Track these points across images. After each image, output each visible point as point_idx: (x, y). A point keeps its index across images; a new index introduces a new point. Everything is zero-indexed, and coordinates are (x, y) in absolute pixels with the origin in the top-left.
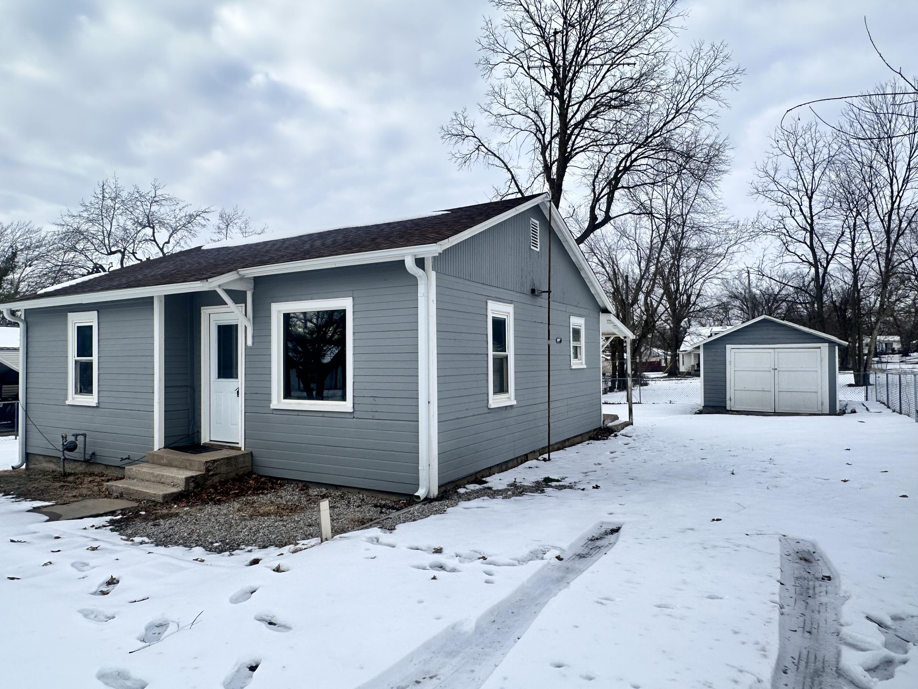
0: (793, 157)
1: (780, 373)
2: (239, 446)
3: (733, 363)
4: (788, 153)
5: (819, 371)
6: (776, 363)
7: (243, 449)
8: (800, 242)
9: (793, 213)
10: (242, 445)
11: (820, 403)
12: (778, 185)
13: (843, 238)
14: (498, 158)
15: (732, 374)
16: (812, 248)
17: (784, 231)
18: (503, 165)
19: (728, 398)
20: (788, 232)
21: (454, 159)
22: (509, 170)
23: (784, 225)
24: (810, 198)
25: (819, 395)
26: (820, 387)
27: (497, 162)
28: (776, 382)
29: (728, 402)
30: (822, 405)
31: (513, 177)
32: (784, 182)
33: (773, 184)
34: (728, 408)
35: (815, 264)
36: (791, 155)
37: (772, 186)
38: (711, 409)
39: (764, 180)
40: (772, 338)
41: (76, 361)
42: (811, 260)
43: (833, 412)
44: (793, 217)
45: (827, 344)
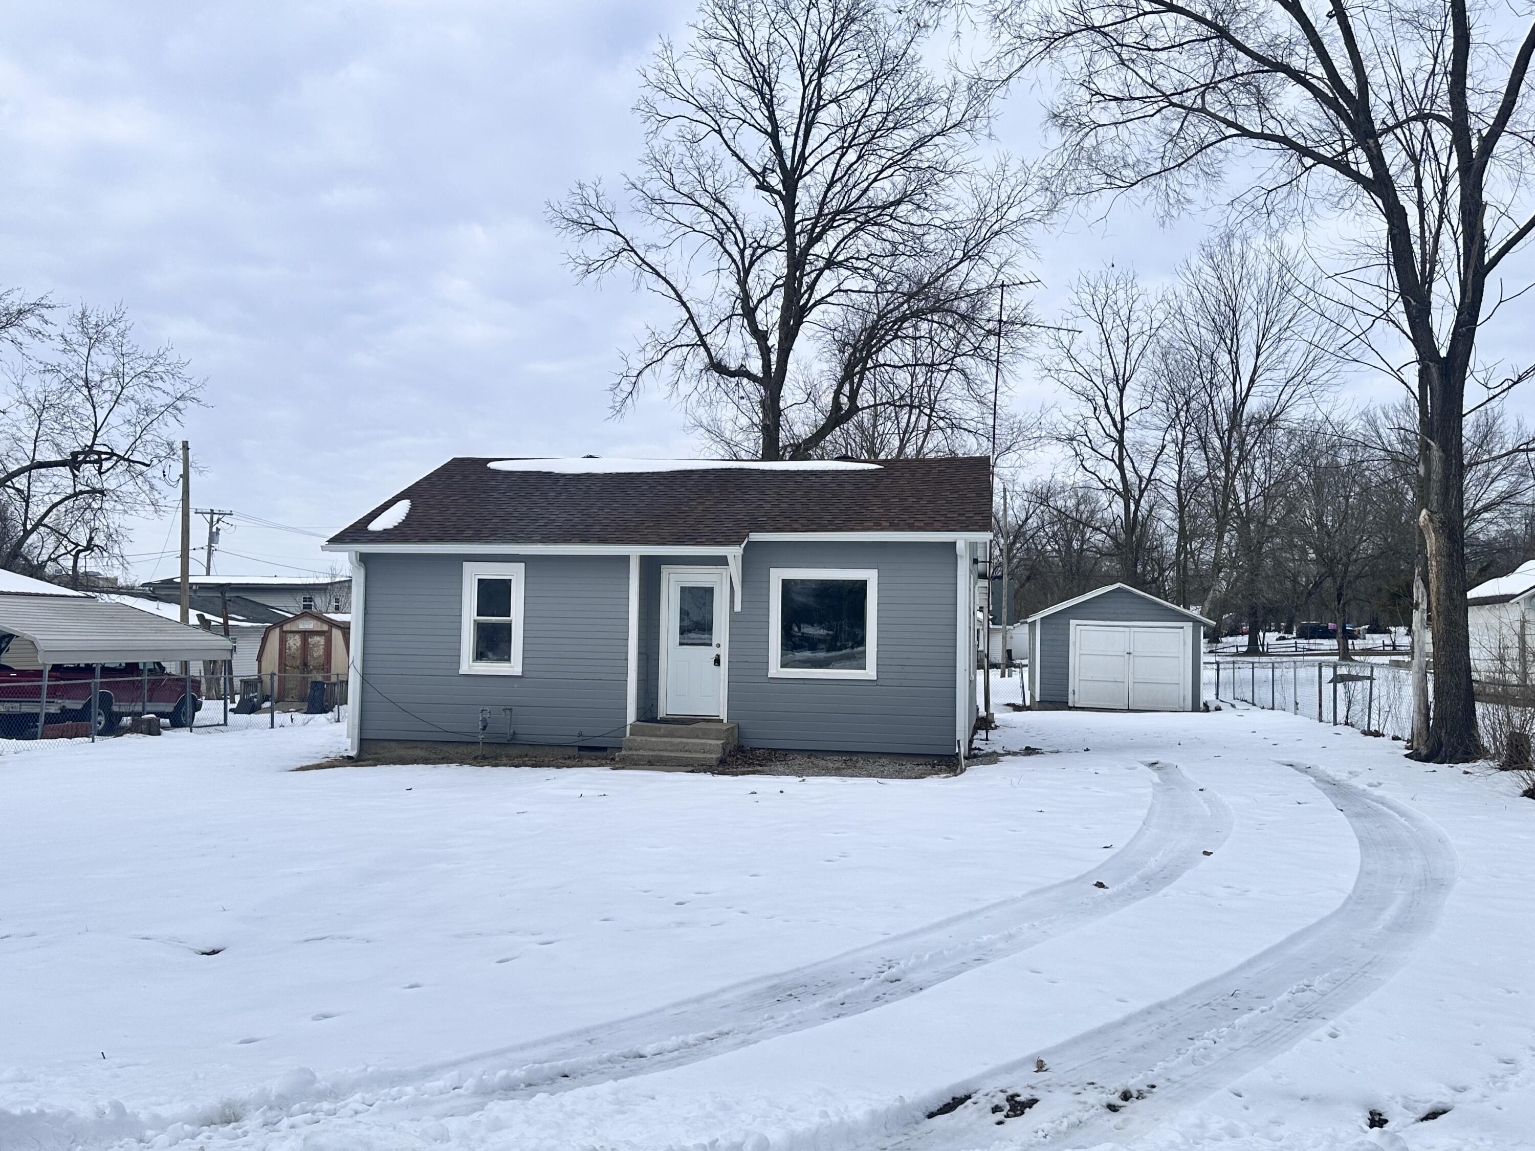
0: (1101, 324)
1: (1136, 659)
2: (721, 718)
3: (1078, 644)
4: (1094, 315)
5: (1182, 657)
6: (1132, 646)
7: (725, 721)
8: (1107, 458)
9: (1098, 412)
10: (724, 716)
11: (1181, 699)
12: (1075, 363)
13: (1163, 457)
14: (664, 279)
15: (1077, 658)
16: (1121, 467)
17: (1085, 439)
18: (673, 295)
19: (1070, 690)
20: (1090, 441)
21: (572, 266)
22: (684, 304)
23: (1086, 431)
24: (1122, 391)
25: (1181, 686)
26: (1181, 678)
27: (663, 287)
28: (1131, 670)
29: (1070, 696)
30: (1184, 699)
31: (691, 318)
32: (1086, 359)
33: (1067, 360)
34: (1070, 704)
35: (1126, 494)
36: (1097, 319)
37: (1066, 365)
38: (1051, 706)
39: (1054, 352)
40: (1128, 613)
41: (475, 621)
42: (1120, 486)
43: (1196, 708)
44: (1098, 419)
45: (1191, 624)
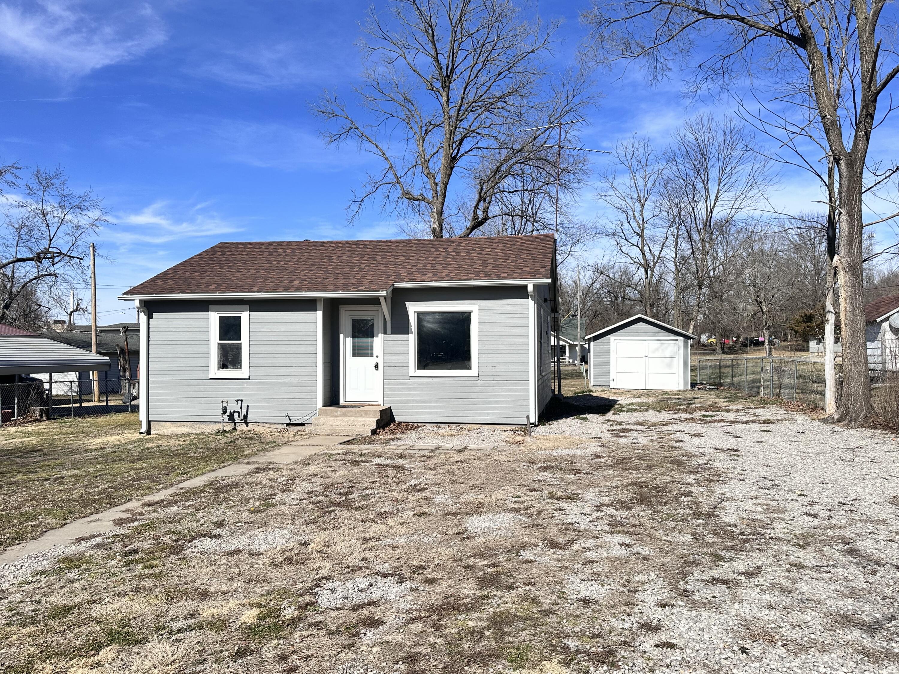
0: (630, 168)
1: (650, 359)
3: (615, 351)
4: (626, 163)
6: (647, 352)
7: (382, 405)
8: (634, 245)
9: (629, 219)
10: (381, 402)
12: (616, 191)
13: (667, 244)
14: (375, 144)
15: (615, 359)
16: (642, 251)
17: (622, 234)
18: (380, 153)
19: (611, 378)
20: (625, 236)
22: (387, 159)
23: (622, 230)
24: (642, 207)
25: (677, 375)
26: (677, 370)
27: (374, 149)
28: (647, 366)
29: (611, 382)
30: (679, 382)
31: (391, 167)
32: (622, 189)
34: (611, 387)
35: (646, 267)
36: (628, 165)
37: (611, 192)
38: (599, 388)
40: (645, 332)
41: (218, 343)
42: (642, 261)
44: (629, 223)
45: (682, 338)
